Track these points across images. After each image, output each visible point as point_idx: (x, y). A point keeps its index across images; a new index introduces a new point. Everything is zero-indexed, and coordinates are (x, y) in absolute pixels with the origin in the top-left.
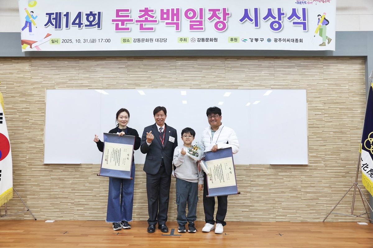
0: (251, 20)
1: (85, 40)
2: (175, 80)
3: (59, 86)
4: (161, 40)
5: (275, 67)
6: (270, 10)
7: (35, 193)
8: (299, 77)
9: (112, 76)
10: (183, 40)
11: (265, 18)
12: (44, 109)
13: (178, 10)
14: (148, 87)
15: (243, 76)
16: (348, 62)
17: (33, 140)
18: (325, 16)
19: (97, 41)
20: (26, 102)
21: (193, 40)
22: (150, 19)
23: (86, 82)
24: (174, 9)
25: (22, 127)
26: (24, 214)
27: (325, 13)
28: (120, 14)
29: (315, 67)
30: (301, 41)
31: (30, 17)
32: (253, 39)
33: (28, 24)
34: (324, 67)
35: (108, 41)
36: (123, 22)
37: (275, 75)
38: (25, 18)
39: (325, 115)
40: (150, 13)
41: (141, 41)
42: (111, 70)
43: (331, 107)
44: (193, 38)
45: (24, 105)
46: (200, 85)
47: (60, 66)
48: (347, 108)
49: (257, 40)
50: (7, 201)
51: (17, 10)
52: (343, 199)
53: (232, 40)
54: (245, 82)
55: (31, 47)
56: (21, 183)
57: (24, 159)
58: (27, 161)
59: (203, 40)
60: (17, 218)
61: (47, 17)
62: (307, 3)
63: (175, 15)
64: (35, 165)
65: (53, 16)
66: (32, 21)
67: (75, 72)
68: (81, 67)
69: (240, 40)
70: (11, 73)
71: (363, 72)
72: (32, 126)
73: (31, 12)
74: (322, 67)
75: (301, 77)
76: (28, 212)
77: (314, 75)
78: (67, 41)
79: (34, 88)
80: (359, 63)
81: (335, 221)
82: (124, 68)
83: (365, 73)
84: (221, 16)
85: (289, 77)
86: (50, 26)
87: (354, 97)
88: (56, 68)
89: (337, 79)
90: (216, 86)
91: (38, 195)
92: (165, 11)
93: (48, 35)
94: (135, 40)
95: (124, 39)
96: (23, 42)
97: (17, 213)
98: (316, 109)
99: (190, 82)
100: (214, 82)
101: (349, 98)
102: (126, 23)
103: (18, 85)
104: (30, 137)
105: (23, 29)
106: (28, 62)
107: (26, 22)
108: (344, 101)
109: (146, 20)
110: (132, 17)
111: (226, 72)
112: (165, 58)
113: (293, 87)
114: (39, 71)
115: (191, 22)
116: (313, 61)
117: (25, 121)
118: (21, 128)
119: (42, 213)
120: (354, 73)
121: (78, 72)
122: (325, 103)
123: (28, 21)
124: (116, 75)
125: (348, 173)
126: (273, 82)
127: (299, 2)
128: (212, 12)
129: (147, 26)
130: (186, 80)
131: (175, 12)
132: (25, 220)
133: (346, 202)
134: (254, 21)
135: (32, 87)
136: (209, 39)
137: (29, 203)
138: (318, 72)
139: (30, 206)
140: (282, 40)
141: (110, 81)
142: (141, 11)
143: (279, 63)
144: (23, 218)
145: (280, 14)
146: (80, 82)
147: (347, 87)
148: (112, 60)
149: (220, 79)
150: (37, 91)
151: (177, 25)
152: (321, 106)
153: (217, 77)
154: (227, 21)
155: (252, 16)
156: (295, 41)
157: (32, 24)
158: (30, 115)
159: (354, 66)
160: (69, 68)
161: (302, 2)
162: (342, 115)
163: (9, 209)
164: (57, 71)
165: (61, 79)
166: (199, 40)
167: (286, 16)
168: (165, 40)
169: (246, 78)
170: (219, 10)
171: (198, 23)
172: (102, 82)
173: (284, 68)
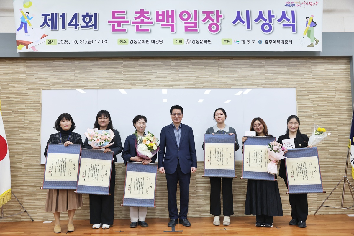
0: (243, 22)
1: (81, 41)
2: (170, 79)
3: (55, 86)
4: (157, 41)
5: (266, 67)
6: (261, 12)
7: (32, 194)
8: (288, 77)
9: (108, 76)
10: (179, 41)
11: (256, 20)
12: (40, 109)
13: (173, 12)
14: (144, 87)
15: (236, 75)
16: (334, 62)
17: (29, 141)
18: (312, 18)
19: (94, 42)
20: (21, 102)
21: (188, 42)
22: (145, 20)
23: (82, 82)
24: (169, 11)
25: (18, 127)
26: (20, 215)
27: (312, 16)
28: (116, 16)
29: (303, 67)
30: (291, 42)
31: (26, 17)
32: (245, 41)
33: (24, 25)
34: (312, 67)
35: (105, 42)
36: (119, 23)
37: (266, 74)
38: (21, 19)
39: (314, 113)
40: (145, 15)
41: (137, 42)
42: (106, 70)
43: (319, 104)
44: (188, 40)
45: (20, 106)
46: (194, 85)
47: (55, 67)
48: (335, 106)
49: (248, 42)
50: (5, 202)
51: (12, 11)
52: (333, 192)
53: (225, 41)
54: (237, 81)
55: (27, 48)
56: (17, 185)
57: (20, 160)
58: (23, 162)
59: (198, 41)
60: (13, 219)
61: (42, 18)
62: (295, 5)
63: (170, 16)
64: (31, 166)
65: (48, 17)
66: (28, 22)
67: (71, 73)
68: (76, 67)
69: (232, 42)
70: (5, 74)
71: (348, 72)
72: (28, 126)
73: (26, 13)
74: (310, 67)
75: (290, 76)
76: (25, 213)
77: (303, 74)
78: (64, 42)
79: (29, 89)
80: (345, 63)
81: (326, 214)
82: (120, 68)
83: (350, 72)
84: (215, 18)
85: (279, 76)
86: (46, 27)
87: (340, 95)
88: (51, 69)
89: (324, 77)
90: (210, 85)
91: (35, 196)
92: (160, 13)
93: (45, 36)
94: (132, 41)
95: (121, 41)
96: (18, 43)
97: (13, 215)
98: (305, 107)
99: (185, 82)
100: (207, 82)
101: (336, 96)
102: (122, 25)
103: (13, 85)
104: (25, 138)
105: (18, 30)
106: (23, 62)
107: (21, 22)
108: (331, 99)
109: (142, 22)
110: (128, 18)
111: (219, 72)
112: (160, 59)
113: (283, 85)
114: (34, 72)
115: (185, 23)
116: (302, 61)
117: (21, 122)
118: (17, 129)
119: (39, 214)
120: (340, 72)
121: (74, 72)
122: (313, 101)
123: (23, 21)
124: (112, 75)
125: (336, 167)
126: (264, 81)
127: (289, 4)
128: (206, 14)
129: (143, 28)
130: (181, 80)
131: (170, 14)
132: (21, 221)
133: (335, 195)
134: (246, 23)
135: (27, 87)
136: (204, 41)
137: (25, 204)
138: (306, 71)
139: (27, 207)
140: (272, 42)
141: (106, 81)
142: (136, 12)
143: (269, 63)
144: (20, 219)
145: (271, 16)
146: (76, 82)
147: (334, 86)
148: (107, 61)
149: (214, 78)
150: (32, 92)
151: (173, 26)
152: (309, 103)
153: (210, 76)
154: (220, 23)
155: (244, 18)
156: (284, 43)
157: (28, 24)
158: (25, 115)
159: (340, 66)
160: (65, 69)
161: (291, 5)
162: (329, 113)
163: (5, 211)
164: (53, 71)
165: (57, 79)
166: (194, 41)
167: (276, 19)
168: (161, 42)
169: (238, 78)
170: (212, 12)
171: (193, 25)
172: (98, 82)
173: (274, 68)
